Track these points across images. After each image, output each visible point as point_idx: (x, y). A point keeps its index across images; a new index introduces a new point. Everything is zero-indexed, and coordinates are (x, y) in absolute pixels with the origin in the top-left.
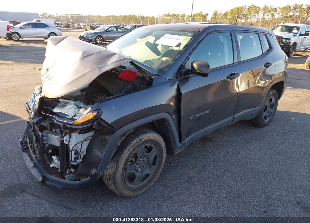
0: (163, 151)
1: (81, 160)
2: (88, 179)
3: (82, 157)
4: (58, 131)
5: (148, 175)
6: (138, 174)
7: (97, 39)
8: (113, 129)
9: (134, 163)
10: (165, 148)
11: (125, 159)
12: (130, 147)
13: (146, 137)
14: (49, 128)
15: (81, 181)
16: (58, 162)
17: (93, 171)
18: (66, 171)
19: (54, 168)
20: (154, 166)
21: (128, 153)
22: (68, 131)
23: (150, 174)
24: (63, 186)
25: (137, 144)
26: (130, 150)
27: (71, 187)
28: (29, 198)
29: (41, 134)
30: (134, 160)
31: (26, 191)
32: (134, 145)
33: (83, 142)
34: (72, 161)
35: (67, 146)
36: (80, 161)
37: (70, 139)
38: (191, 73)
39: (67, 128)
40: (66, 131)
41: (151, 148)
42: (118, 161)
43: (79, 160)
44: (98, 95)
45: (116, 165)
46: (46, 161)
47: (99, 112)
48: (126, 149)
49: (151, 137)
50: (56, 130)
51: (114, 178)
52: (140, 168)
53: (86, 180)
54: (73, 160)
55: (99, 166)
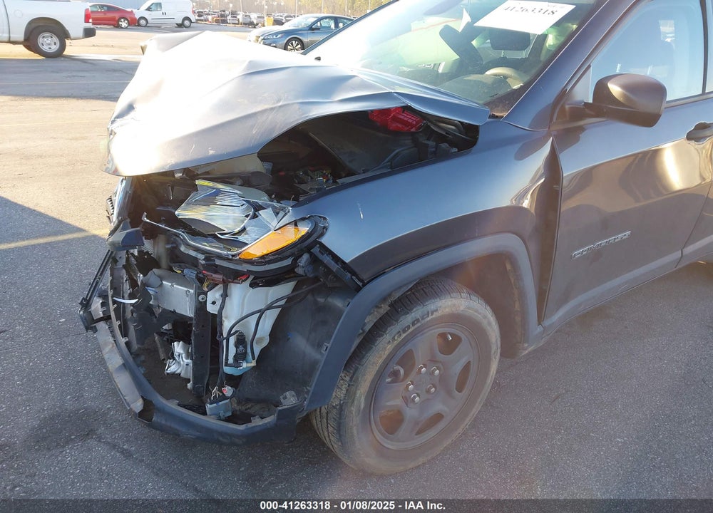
0: (493, 352)
1: (253, 364)
2: (270, 419)
3: (257, 353)
4: (190, 273)
5: (438, 417)
6: (410, 413)
7: (289, 47)
8: (356, 280)
9: (403, 380)
10: (499, 345)
11: (378, 365)
12: (395, 333)
13: (445, 308)
14: (164, 262)
15: (250, 425)
16: (186, 361)
17: (285, 398)
18: (209, 392)
19: (176, 376)
20: (459, 392)
21: (390, 348)
22: (218, 277)
23: (444, 414)
24: (198, 434)
25: (416, 326)
26: (393, 339)
27: (221, 439)
28: (103, 457)
29: (141, 279)
30: (402, 372)
31: (96, 434)
32: (409, 327)
33: (262, 312)
34: (227, 364)
35: (215, 320)
36: (250, 365)
37: (224, 302)
38: (592, 113)
39: (216, 269)
40: (214, 275)
41: (457, 340)
42: (356, 369)
43: (247, 362)
44: (305, 173)
45: (351, 381)
46: (156, 351)
47: (316, 225)
48: (382, 335)
49: (462, 308)
50: (185, 271)
51: (340, 418)
52: (419, 395)
53: (266, 424)
54: (231, 360)
55: (309, 391)
